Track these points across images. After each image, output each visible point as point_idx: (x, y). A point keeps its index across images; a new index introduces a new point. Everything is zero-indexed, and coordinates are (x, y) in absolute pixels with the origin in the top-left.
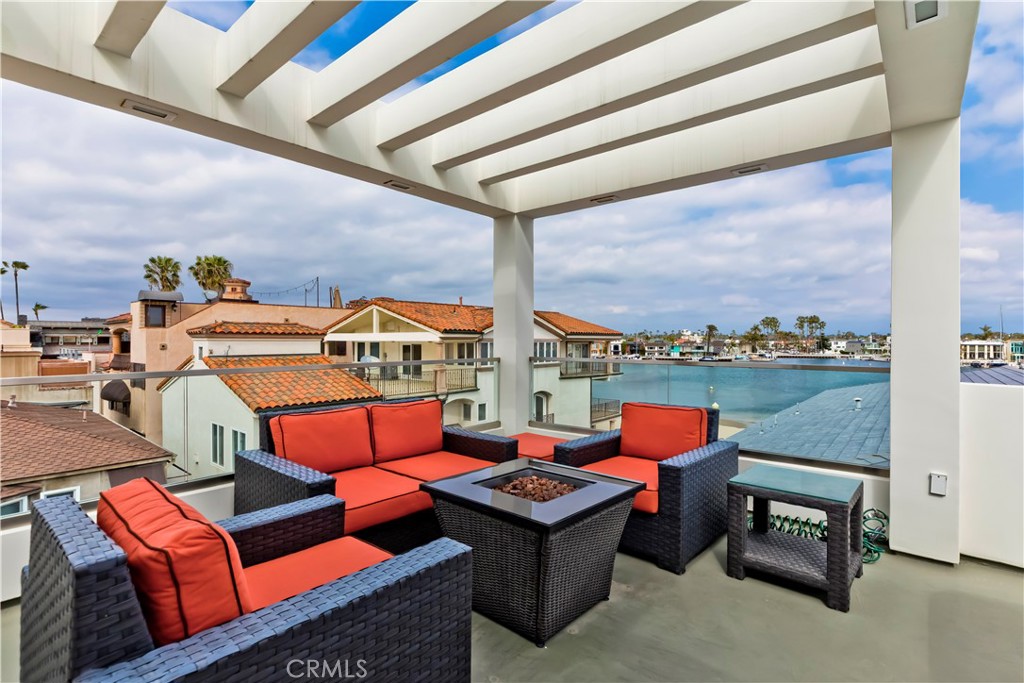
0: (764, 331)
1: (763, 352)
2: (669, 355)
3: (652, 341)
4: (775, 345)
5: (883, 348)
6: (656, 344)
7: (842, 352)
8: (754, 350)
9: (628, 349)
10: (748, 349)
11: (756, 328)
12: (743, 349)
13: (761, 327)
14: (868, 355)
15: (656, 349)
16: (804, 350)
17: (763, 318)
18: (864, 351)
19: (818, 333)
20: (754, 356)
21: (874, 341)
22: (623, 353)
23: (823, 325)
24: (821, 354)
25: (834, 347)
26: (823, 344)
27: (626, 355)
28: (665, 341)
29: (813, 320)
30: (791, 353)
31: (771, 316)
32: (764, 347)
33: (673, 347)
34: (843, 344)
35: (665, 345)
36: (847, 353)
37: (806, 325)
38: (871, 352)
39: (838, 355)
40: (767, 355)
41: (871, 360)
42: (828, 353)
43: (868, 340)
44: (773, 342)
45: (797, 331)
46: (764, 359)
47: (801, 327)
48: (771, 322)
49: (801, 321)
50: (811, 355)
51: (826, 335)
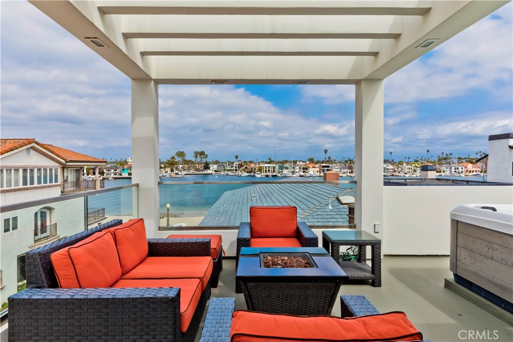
0: (177, 159)
1: (177, 172)
2: (121, 175)
3: (109, 166)
4: (183, 168)
5: (232, 168)
6: (111, 168)
7: (215, 171)
8: (172, 171)
9: (91, 171)
10: (169, 170)
11: (173, 158)
12: (166, 170)
13: (176, 157)
14: (226, 172)
15: (112, 171)
16: (198, 170)
17: (177, 151)
18: (225, 170)
19: (204, 161)
20: (173, 174)
21: (229, 165)
22: (88, 174)
23: (206, 156)
24: (206, 172)
25: (211, 168)
26: (207, 167)
27: (90, 176)
28: (118, 166)
29: (202, 153)
30: (191, 172)
31: (181, 151)
32: (177, 169)
33: (123, 170)
34: (215, 167)
35: (118, 168)
36: (218, 171)
37: (198, 156)
38: (228, 170)
39: (213, 172)
40: (180, 173)
41: (228, 175)
42: (209, 172)
43: (226, 165)
44: (181, 166)
45: (194, 159)
46: (178, 176)
47: (196, 157)
48: (181, 154)
49: (196, 154)
50: (201, 173)
51: (208, 161)
